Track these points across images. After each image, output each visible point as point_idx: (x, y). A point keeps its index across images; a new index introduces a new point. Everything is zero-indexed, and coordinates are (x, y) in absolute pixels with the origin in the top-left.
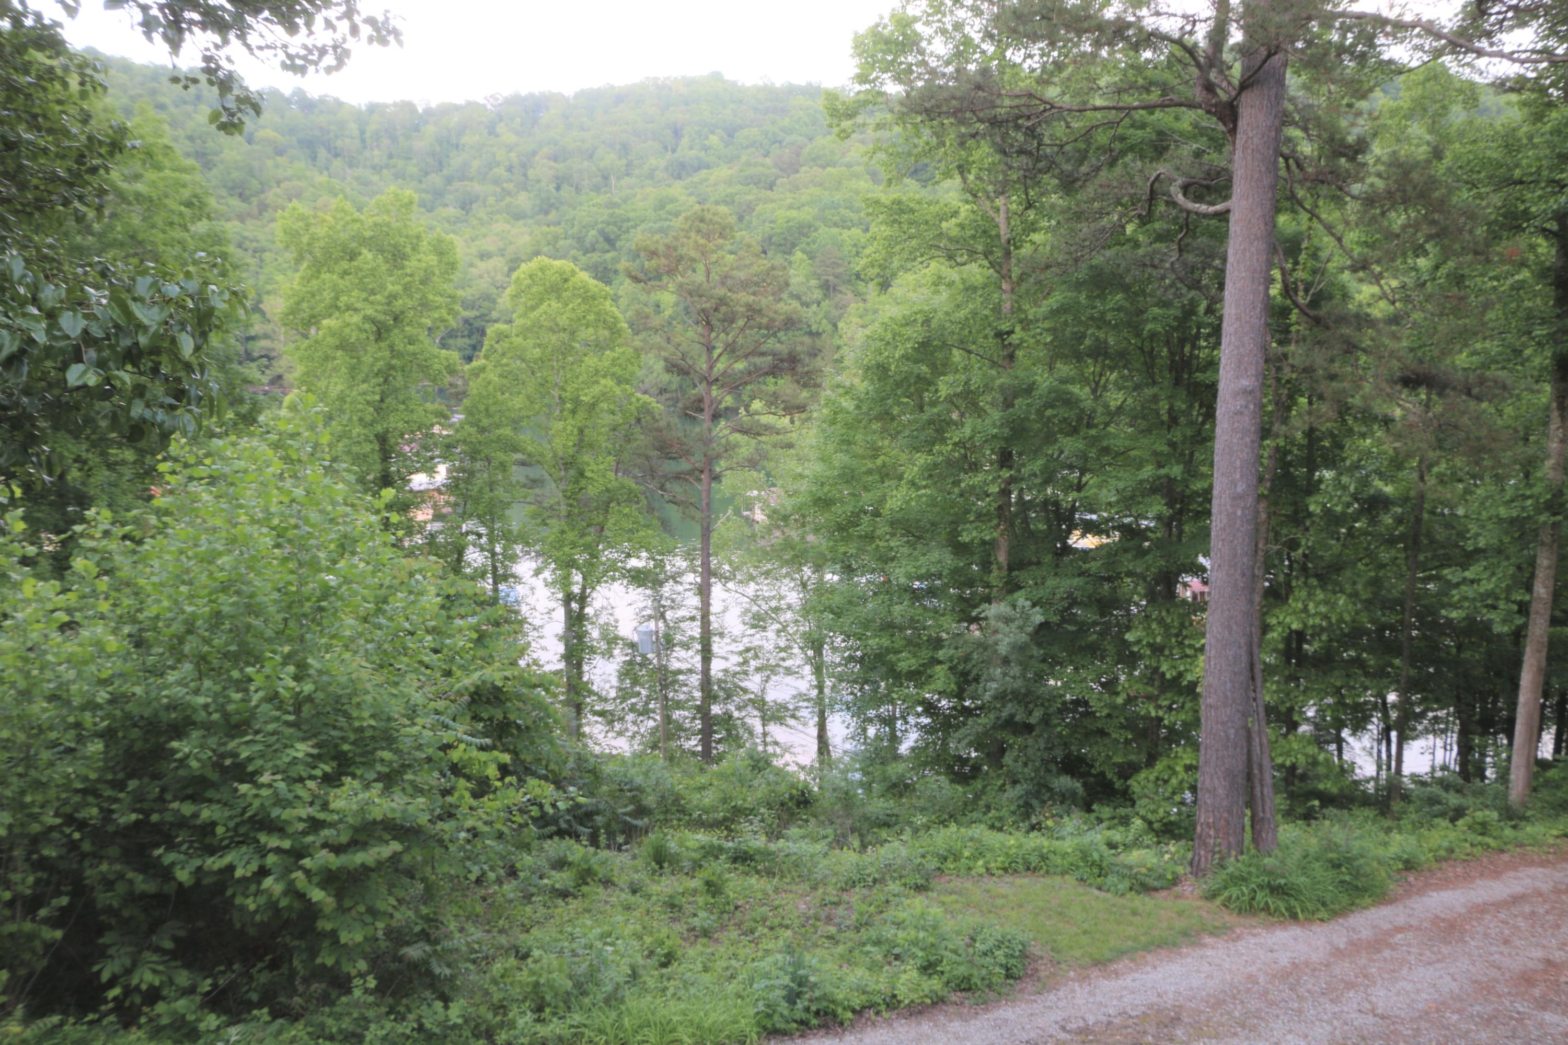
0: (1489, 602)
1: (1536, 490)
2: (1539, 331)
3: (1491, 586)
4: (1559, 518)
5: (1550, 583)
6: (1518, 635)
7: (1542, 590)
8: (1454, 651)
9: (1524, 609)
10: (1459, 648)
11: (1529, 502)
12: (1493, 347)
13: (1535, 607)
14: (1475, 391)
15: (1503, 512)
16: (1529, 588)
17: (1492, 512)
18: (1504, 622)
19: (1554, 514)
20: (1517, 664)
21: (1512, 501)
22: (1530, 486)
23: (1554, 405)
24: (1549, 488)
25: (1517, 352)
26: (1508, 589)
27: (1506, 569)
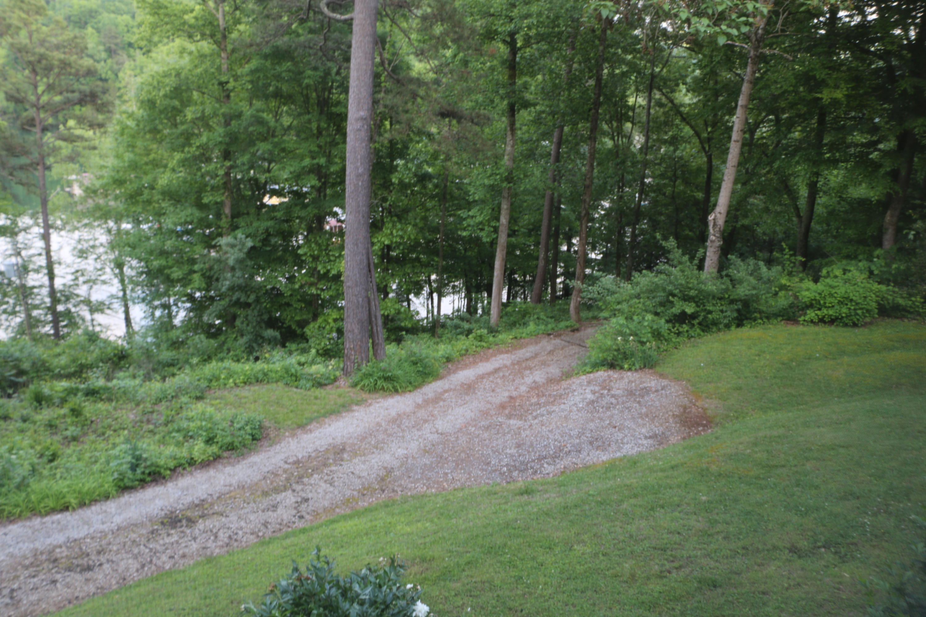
0: (480, 227)
1: (501, 171)
2: (501, 91)
3: (481, 219)
4: (511, 185)
5: (508, 217)
6: (493, 243)
7: (504, 220)
8: (463, 252)
9: (496, 230)
10: (466, 250)
11: (498, 177)
12: (480, 98)
13: (501, 229)
14: (476, 120)
15: (486, 182)
16: (498, 219)
17: (481, 182)
18: (487, 236)
19: (509, 183)
20: (492, 257)
21: (490, 176)
22: (498, 169)
23: (509, 128)
24: (506, 170)
25: (492, 101)
26: (489, 221)
27: (487, 211)
